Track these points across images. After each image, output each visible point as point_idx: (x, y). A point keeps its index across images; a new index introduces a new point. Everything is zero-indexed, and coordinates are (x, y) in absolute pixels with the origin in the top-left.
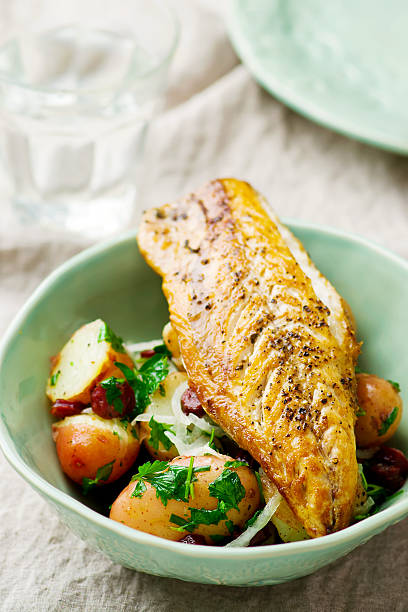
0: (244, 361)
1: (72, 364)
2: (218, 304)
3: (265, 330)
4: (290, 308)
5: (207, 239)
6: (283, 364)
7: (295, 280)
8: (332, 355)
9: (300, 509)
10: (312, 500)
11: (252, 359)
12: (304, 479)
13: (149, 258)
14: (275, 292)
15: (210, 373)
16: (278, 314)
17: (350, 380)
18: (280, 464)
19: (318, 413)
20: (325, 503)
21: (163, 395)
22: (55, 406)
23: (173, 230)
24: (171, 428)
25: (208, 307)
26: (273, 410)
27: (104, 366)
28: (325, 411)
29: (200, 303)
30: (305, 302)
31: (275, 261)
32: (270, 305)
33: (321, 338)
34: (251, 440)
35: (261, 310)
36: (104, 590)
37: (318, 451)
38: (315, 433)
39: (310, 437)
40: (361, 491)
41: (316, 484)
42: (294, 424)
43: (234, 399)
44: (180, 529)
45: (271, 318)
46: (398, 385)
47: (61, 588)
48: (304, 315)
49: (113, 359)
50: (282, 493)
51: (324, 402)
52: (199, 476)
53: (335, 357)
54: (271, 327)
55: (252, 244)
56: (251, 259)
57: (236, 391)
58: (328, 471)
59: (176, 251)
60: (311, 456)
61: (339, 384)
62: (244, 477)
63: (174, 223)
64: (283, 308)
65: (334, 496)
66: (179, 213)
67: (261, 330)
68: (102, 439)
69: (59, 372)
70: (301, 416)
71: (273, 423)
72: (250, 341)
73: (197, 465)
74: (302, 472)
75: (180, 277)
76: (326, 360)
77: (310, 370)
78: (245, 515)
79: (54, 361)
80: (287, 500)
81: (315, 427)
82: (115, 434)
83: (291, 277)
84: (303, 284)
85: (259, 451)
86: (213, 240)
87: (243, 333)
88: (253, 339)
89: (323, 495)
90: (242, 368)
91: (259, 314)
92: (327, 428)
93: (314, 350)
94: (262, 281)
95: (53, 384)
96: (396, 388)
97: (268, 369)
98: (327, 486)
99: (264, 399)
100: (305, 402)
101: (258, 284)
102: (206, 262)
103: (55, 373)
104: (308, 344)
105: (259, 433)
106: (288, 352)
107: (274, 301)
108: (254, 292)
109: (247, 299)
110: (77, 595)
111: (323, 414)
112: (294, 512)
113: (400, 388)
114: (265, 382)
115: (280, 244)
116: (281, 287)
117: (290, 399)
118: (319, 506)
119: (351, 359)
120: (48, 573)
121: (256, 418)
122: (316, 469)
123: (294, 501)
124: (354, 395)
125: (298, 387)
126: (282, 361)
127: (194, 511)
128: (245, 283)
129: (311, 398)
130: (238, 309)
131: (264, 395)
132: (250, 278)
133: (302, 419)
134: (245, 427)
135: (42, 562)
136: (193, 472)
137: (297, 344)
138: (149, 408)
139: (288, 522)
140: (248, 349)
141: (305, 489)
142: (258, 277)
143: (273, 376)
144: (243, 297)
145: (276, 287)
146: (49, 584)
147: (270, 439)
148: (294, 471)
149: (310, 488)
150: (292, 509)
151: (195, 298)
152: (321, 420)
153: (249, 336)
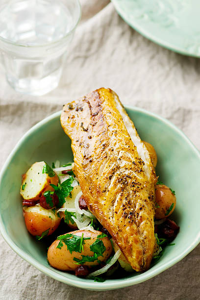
0: (106, 188)
1: (31, 180)
2: (95, 160)
3: (116, 174)
4: (127, 163)
5: (91, 124)
6: (123, 191)
7: (129, 148)
8: (145, 186)
9: (129, 258)
10: (134, 255)
11: (110, 188)
12: (131, 245)
13: (66, 131)
14: (120, 155)
15: (91, 193)
16: (121, 166)
17: (152, 196)
18: (121, 238)
19: (138, 214)
20: (140, 256)
21: (71, 198)
22: (24, 203)
23: (76, 116)
24: (74, 214)
25: (91, 161)
26: (118, 213)
27: (45, 185)
28: (141, 213)
29: (87, 159)
30: (133, 160)
31: (121, 138)
32: (118, 161)
33: (140, 178)
34: (109, 226)
35: (114, 164)
36: (45, 281)
37: (138, 232)
38: (136, 224)
39: (134, 226)
40: (156, 246)
41: (137, 248)
42: (128, 220)
43: (102, 206)
44: (77, 264)
45: (118, 168)
46: (174, 192)
47: (27, 280)
48: (133, 166)
49: (49, 181)
50: (122, 251)
51: (141, 209)
52: (86, 241)
53: (146, 186)
54: (118, 172)
55: (111, 129)
56: (110, 137)
57: (103, 203)
58: (142, 242)
59: (77, 128)
60: (134, 235)
61: (148, 199)
62: (105, 242)
63: (77, 112)
64: (123, 163)
65: (144, 253)
66: (79, 107)
67: (114, 173)
68: (44, 220)
69: (26, 183)
70: (131, 217)
71: (118, 220)
72: (109, 179)
73: (85, 236)
74: (131, 242)
75: (79, 143)
76: (142, 188)
77: (135, 193)
78: (106, 258)
79: (23, 177)
80: (124, 254)
81: (137, 221)
82: (50, 217)
83: (127, 147)
84: (133, 150)
85: (112, 232)
86: (93, 125)
87: (105, 176)
88: (110, 178)
89: (139, 253)
90: (105, 191)
91: (113, 166)
92: (142, 221)
93: (137, 184)
94: (115, 148)
95: (23, 189)
96: (173, 193)
97: (116, 193)
98: (141, 249)
99: (115, 208)
100: (132, 209)
101: (113, 150)
102: (90, 138)
103: (24, 184)
104: (134, 181)
105: (112, 223)
106: (125, 185)
107: (120, 159)
108: (111, 154)
109: (108, 158)
110: (34, 284)
111: (140, 215)
112: (127, 259)
113: (175, 193)
114: (115, 200)
115: (123, 129)
116: (123, 152)
117: (126, 208)
118: (137, 257)
119: (153, 185)
120: (22, 272)
121: (111, 215)
122: (136, 241)
123: (127, 254)
124: (154, 203)
125: (129, 202)
126: (123, 189)
127: (84, 256)
128: (107, 150)
129: (135, 207)
130: (104, 163)
131: (115, 206)
132: (109, 147)
133: (131, 218)
134: (106, 220)
135: (19, 267)
136: (84, 239)
137: (129, 181)
138: (65, 204)
139: (124, 261)
140: (108, 182)
141: (132, 249)
142: (113, 147)
143: (119, 196)
144: (106, 157)
145: (121, 152)
146: (22, 278)
147: (117, 227)
148: (127, 241)
149: (134, 249)
150: (126, 258)
151: (85, 156)
152: (139, 218)
153: (108, 177)
